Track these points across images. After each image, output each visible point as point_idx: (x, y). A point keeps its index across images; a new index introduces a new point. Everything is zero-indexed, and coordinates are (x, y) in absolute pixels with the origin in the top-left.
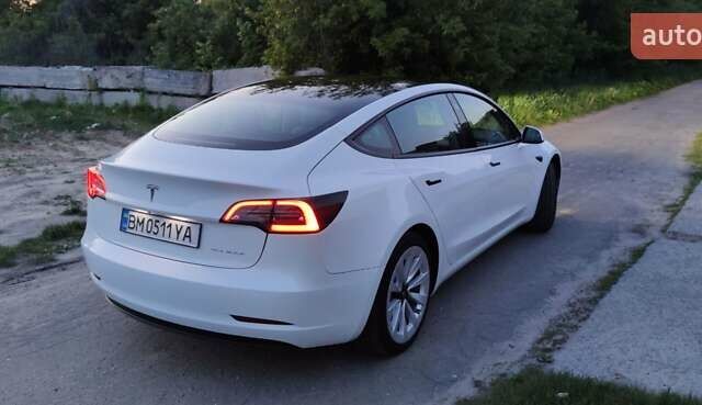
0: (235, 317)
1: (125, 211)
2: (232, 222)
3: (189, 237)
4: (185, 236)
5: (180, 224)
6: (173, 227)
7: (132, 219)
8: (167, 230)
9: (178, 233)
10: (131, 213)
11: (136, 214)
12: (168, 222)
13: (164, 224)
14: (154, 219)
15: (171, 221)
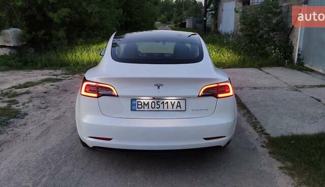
0: (205, 139)
1: (133, 100)
2: (202, 96)
3: (180, 106)
4: (177, 106)
5: (173, 101)
6: (169, 103)
7: (139, 103)
8: (166, 106)
9: (173, 105)
10: (137, 100)
11: (142, 101)
12: (165, 101)
13: (163, 102)
14: (156, 101)
15: (167, 101)
